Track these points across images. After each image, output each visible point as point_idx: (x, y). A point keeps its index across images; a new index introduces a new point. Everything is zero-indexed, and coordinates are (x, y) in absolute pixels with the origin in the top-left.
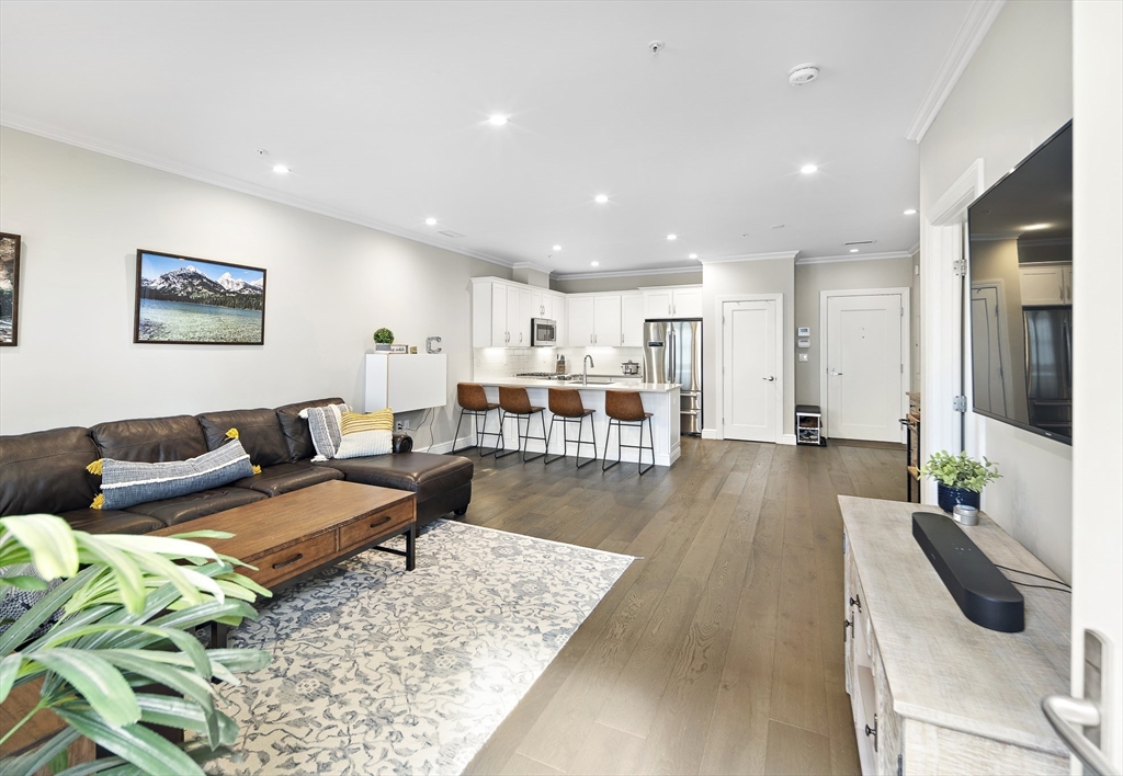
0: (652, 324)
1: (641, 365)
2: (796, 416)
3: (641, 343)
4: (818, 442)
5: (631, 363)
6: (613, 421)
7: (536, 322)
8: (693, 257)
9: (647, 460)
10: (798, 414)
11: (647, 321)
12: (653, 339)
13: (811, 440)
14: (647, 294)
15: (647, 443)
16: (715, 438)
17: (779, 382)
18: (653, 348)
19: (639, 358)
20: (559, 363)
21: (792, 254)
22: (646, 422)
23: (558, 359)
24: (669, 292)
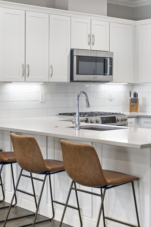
7: (75, 54)
20: (132, 101)
23: (130, 96)
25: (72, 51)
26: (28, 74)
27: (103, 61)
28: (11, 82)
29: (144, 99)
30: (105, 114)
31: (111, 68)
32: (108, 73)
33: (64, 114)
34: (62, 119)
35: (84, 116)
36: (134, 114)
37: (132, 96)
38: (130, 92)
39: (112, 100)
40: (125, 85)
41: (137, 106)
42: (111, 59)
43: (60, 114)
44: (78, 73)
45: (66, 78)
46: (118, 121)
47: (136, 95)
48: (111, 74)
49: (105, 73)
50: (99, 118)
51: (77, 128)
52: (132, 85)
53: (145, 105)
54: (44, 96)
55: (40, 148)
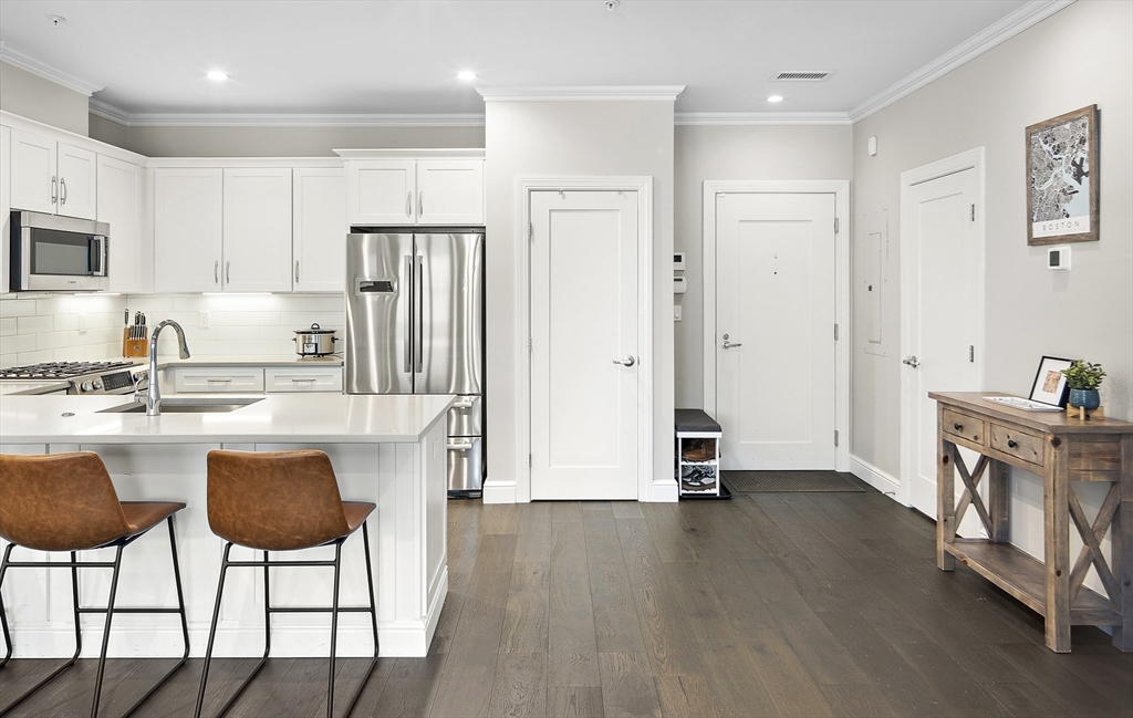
0: (366, 236)
1: (342, 334)
2: (676, 439)
3: (339, 283)
4: (716, 491)
5: (317, 331)
6: (240, 552)
7: (25, 222)
8: (466, 77)
9: (355, 642)
10: (681, 435)
11: (355, 230)
12: (368, 274)
13: (704, 487)
14: (355, 164)
15: (355, 594)
16: (512, 501)
17: (645, 367)
18: (369, 297)
19: (337, 318)
20: (131, 332)
21: (670, 94)
22: (354, 542)
23: (126, 323)
24: (408, 163)
25: (15, 216)
27: (87, 242)
31: (106, 262)
32: (101, 271)
34: (14, 389)
37: (132, 322)
38: (127, 314)
41: (145, 343)
42: (107, 240)
44: (33, 271)
46: (136, 380)
47: (140, 319)
48: (107, 272)
49: (90, 270)
50: (99, 380)
51: (152, 412)
52: (126, 297)
55: (112, 477)
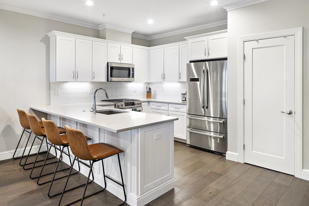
0: (193, 63)
11: (190, 62)
14: (190, 42)
17: (299, 117)
24: (205, 38)
25: (108, 64)
26: (77, 77)
27: (128, 69)
28: (68, 82)
29: (155, 91)
30: (129, 100)
31: (133, 74)
32: (131, 77)
33: (104, 101)
35: (114, 102)
36: (149, 100)
37: (148, 90)
38: (147, 88)
39: (136, 92)
40: (144, 83)
41: (151, 95)
42: (133, 69)
43: (102, 101)
44: (111, 76)
45: (104, 79)
46: (136, 104)
47: (150, 89)
48: (133, 77)
49: (129, 76)
50: (123, 103)
52: (149, 83)
53: (155, 95)
54: (92, 90)
